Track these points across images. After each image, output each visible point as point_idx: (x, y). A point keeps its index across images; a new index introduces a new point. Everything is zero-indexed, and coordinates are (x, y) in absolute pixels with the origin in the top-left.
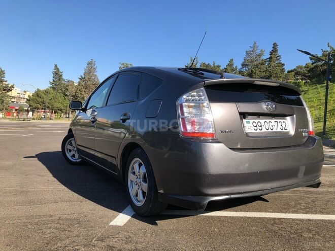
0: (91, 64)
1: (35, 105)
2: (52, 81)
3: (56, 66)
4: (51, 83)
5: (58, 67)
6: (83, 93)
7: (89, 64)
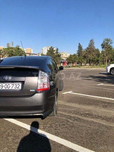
0: (92, 41)
1: (69, 61)
2: (78, 50)
3: (79, 43)
4: (77, 51)
5: (80, 44)
6: (88, 55)
7: (91, 41)
